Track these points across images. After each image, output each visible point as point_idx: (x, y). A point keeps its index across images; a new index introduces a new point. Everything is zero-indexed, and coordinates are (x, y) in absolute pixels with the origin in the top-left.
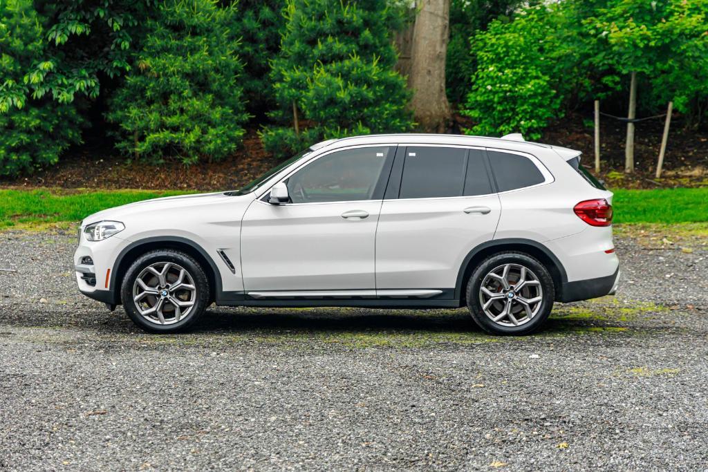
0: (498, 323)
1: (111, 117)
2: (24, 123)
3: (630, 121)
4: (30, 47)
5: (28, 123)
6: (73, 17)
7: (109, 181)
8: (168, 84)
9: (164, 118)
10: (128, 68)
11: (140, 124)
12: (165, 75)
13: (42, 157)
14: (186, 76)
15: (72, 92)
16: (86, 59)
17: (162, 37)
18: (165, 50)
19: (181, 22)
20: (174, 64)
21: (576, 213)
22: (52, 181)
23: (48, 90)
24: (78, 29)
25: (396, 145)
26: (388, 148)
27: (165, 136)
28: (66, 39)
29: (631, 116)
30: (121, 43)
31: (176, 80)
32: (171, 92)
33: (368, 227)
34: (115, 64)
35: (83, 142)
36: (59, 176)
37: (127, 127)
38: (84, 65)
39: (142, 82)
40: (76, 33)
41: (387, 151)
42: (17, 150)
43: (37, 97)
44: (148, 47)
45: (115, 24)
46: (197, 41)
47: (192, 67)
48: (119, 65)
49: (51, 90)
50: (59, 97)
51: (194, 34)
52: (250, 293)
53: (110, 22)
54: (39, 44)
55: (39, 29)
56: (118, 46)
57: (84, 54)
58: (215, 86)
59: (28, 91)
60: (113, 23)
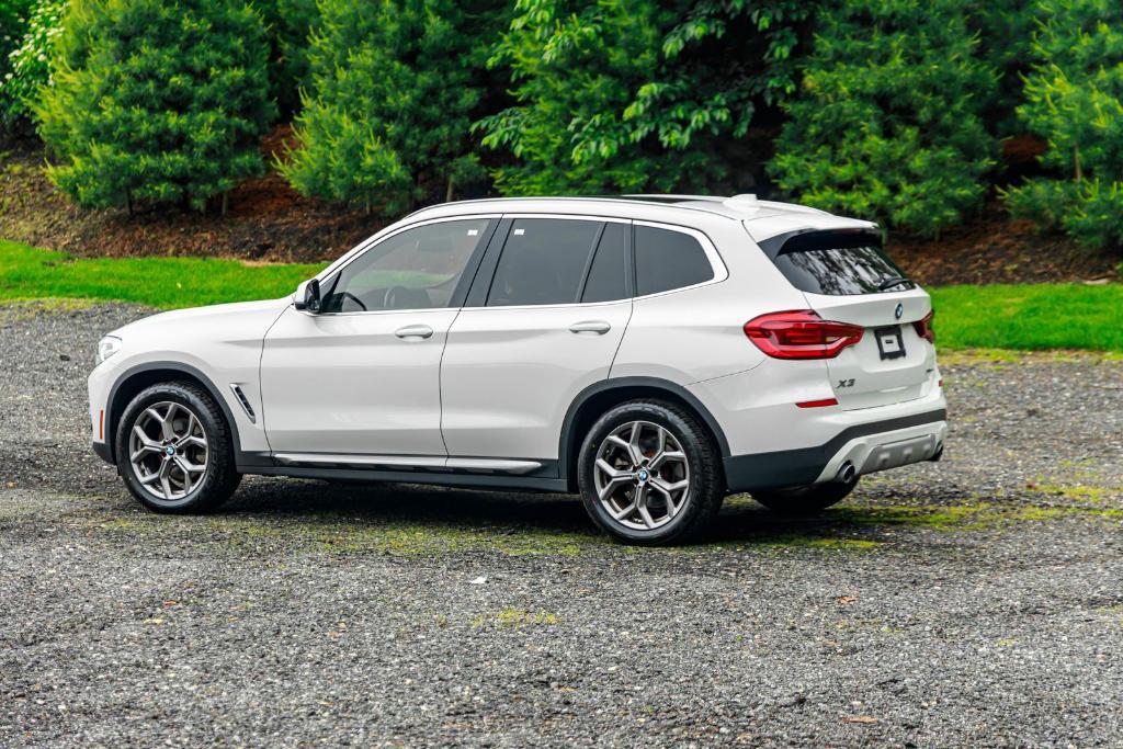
0: (622, 522)
4: (637, 62)
8: (840, 113)
10: (789, 88)
12: (836, 98)
14: (869, 98)
15: (688, 131)
16: (742, 76)
17: (840, 36)
18: (841, 58)
21: (748, 335)
24: (698, 30)
25: (499, 216)
26: (487, 222)
28: (681, 46)
30: (774, 50)
31: (849, 106)
32: (847, 126)
33: (429, 354)
34: (770, 83)
37: (785, 183)
40: (693, 36)
41: (485, 226)
43: (634, 140)
44: (818, 55)
45: (763, 19)
46: (891, 40)
47: (878, 84)
48: (776, 84)
49: (657, 128)
50: (665, 138)
51: (888, 29)
52: (278, 456)
53: (755, 15)
55: (648, 33)
56: (772, 53)
58: (924, 115)
60: (759, 17)
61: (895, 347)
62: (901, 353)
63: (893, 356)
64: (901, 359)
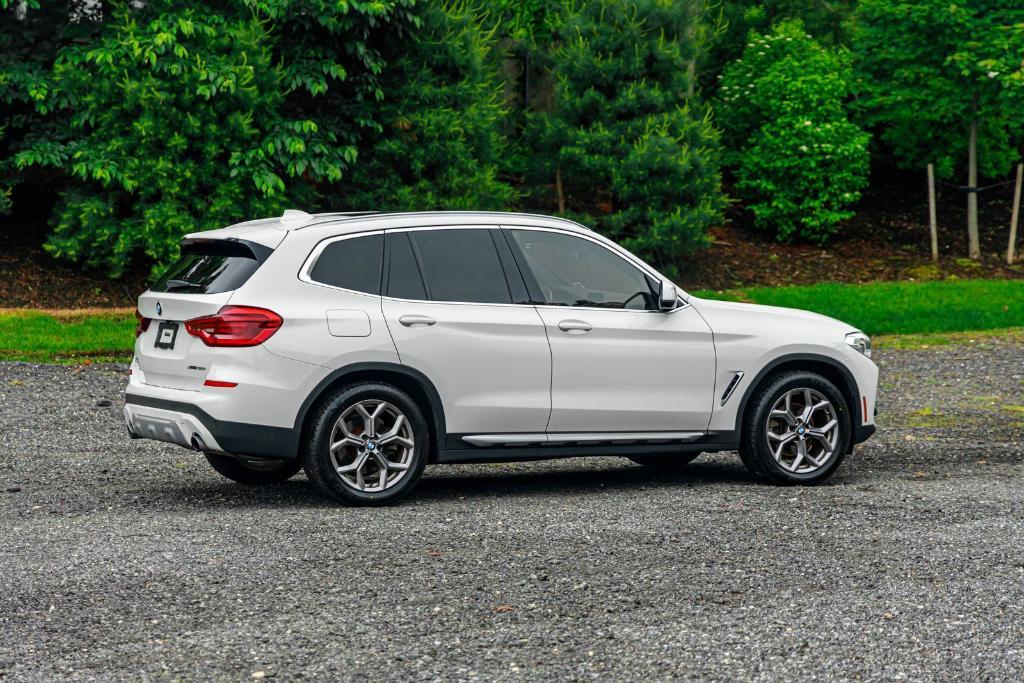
3: (972, 190)
4: (269, 99)
8: (443, 152)
10: (380, 129)
12: (442, 138)
14: (469, 138)
15: (340, 166)
18: (433, 103)
20: (454, 122)
23: (308, 164)
24: (341, 73)
28: (326, 87)
29: (972, 183)
30: (374, 93)
34: (362, 122)
39: (403, 149)
40: (337, 77)
43: (296, 173)
44: (409, 97)
47: (475, 127)
48: (369, 124)
50: (328, 173)
54: (280, 95)
56: (370, 96)
61: (168, 340)
62: (171, 346)
63: (164, 346)
64: (169, 350)
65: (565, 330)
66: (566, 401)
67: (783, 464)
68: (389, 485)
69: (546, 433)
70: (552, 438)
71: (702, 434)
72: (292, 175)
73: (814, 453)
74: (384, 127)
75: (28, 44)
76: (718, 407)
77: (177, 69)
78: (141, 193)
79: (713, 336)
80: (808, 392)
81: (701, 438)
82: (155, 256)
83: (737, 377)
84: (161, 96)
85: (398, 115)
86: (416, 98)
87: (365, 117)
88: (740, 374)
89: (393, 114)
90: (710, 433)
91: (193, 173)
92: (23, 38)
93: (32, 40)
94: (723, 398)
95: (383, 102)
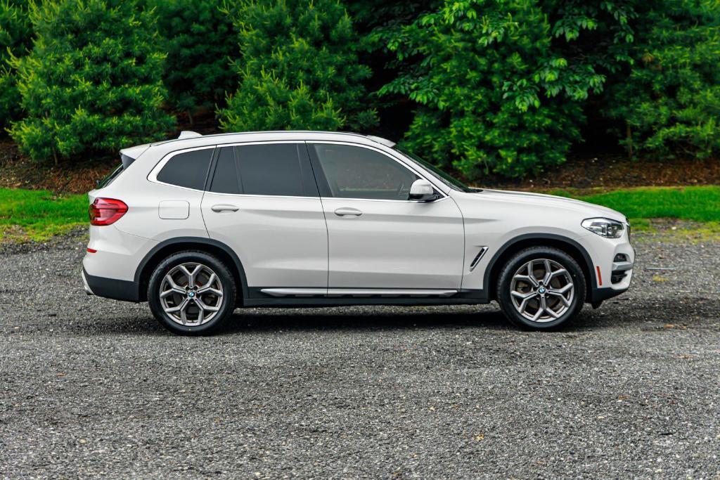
1: (614, 113)
2: (536, 122)
4: (538, 45)
5: (540, 123)
6: (576, 11)
7: (616, 179)
8: (676, 77)
9: (674, 112)
10: (632, 62)
11: (650, 119)
12: (674, 67)
13: (549, 158)
14: (695, 67)
15: (586, 89)
17: (667, 28)
18: (672, 42)
19: (687, 12)
20: (684, 56)
22: (557, 182)
23: (561, 88)
24: (590, 24)
27: (679, 129)
28: (577, 34)
30: (625, 37)
31: (686, 72)
32: (680, 85)
34: (618, 58)
35: (584, 140)
36: (563, 176)
37: (633, 121)
38: (581, 60)
39: (647, 75)
40: (587, 28)
42: (528, 151)
43: (551, 95)
44: (653, 39)
45: (621, 17)
46: (703, 31)
47: (701, 58)
48: (623, 59)
49: (564, 87)
50: (574, 94)
51: (701, 24)
53: (616, 15)
54: (547, 41)
55: (546, 26)
56: (622, 40)
57: (580, 50)
59: (538, 90)
60: (619, 16)
65: (341, 215)
66: (339, 266)
67: (526, 315)
68: (204, 321)
69: (328, 288)
70: (331, 292)
71: (456, 291)
72: (549, 97)
73: (554, 307)
74: (636, 60)
75: (411, 13)
76: (467, 272)
77: (469, 26)
78: (452, 111)
79: (463, 221)
80: (547, 262)
81: (455, 294)
82: (458, 153)
83: (483, 250)
84: (461, 45)
85: (645, 52)
86: (658, 39)
87: (622, 54)
88: (485, 248)
89: (642, 52)
90: (462, 291)
91: (484, 96)
92: (409, 9)
93: (413, 10)
94: (472, 265)
95: (634, 44)
